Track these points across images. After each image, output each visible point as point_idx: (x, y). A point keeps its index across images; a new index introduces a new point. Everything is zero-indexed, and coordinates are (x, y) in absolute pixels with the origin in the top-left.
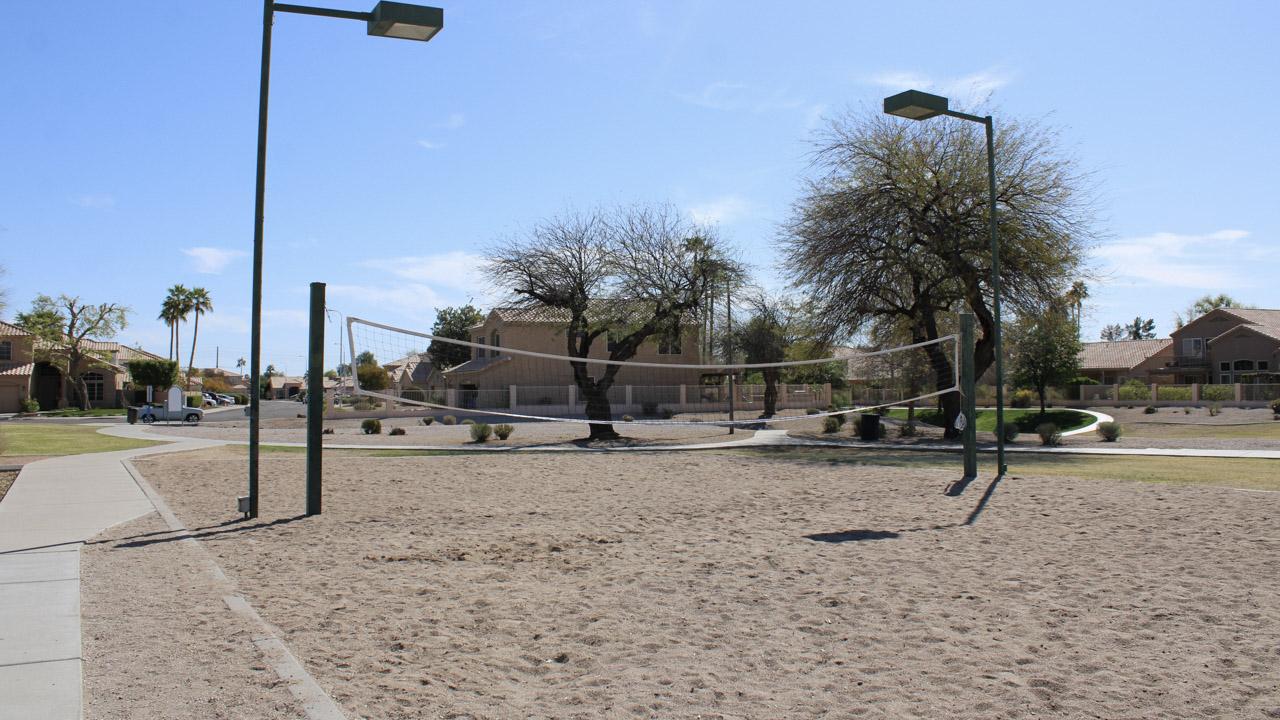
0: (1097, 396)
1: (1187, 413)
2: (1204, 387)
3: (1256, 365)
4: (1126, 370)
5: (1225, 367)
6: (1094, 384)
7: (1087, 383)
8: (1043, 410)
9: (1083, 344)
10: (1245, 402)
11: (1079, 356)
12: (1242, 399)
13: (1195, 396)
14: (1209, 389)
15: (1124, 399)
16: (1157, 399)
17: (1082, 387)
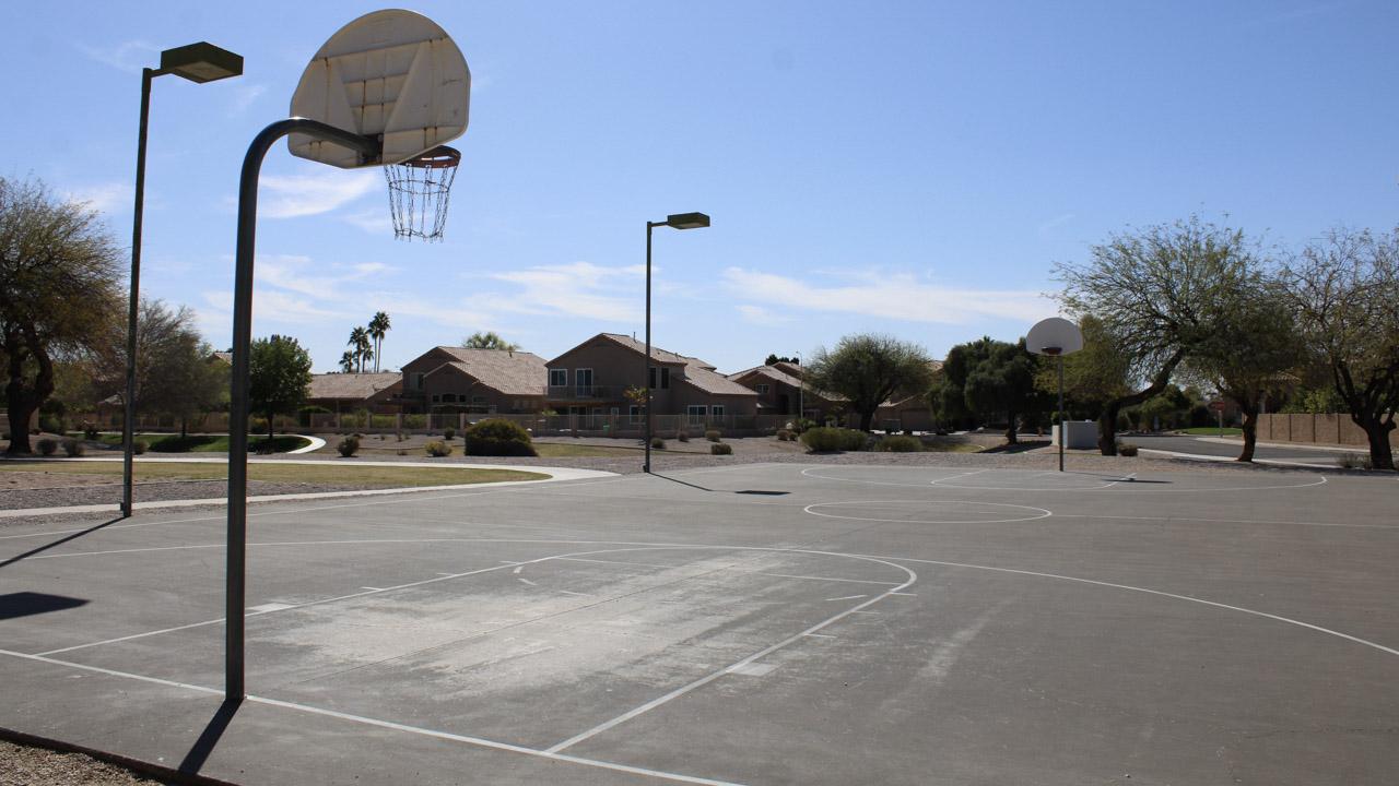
0: (326, 423)
1: (383, 439)
2: (407, 416)
3: (457, 398)
4: (361, 400)
5: (436, 399)
6: (324, 412)
7: (318, 411)
8: (271, 436)
9: (312, 375)
10: (434, 430)
11: (308, 386)
12: (432, 428)
13: (398, 423)
14: (410, 418)
15: (345, 426)
16: (371, 426)
17: (312, 415)
